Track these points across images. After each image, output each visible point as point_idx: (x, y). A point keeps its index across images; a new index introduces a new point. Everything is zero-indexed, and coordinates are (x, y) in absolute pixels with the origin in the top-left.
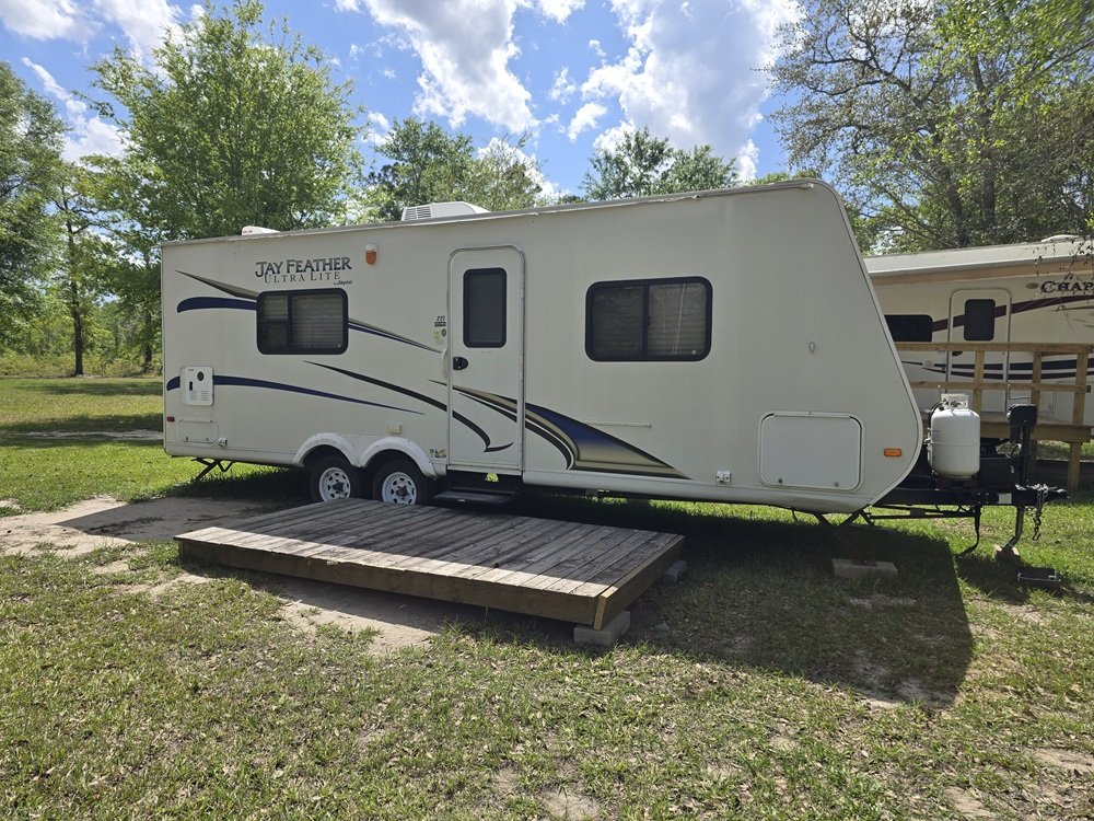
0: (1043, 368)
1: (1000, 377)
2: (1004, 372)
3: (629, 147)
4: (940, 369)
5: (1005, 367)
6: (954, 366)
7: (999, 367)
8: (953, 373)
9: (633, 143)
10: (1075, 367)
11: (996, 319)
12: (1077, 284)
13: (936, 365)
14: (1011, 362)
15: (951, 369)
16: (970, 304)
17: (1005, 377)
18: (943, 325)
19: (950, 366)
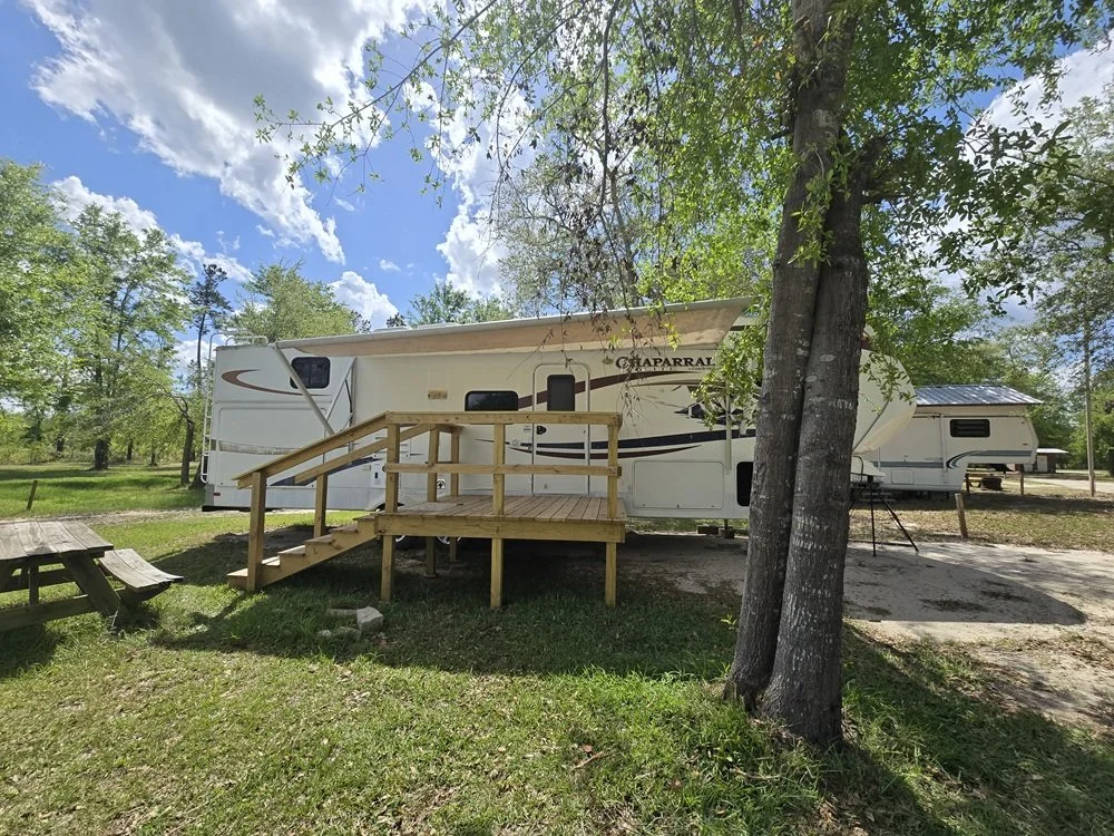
0: (619, 447)
1: (582, 456)
2: (585, 451)
3: (438, 294)
4: (527, 448)
5: (586, 446)
6: (539, 445)
7: (581, 446)
8: (538, 453)
9: (441, 292)
10: (606, 447)
11: (576, 395)
12: (647, 360)
13: (523, 445)
14: (592, 440)
15: (536, 449)
16: (551, 379)
17: (586, 456)
18: (528, 401)
19: (535, 445)
